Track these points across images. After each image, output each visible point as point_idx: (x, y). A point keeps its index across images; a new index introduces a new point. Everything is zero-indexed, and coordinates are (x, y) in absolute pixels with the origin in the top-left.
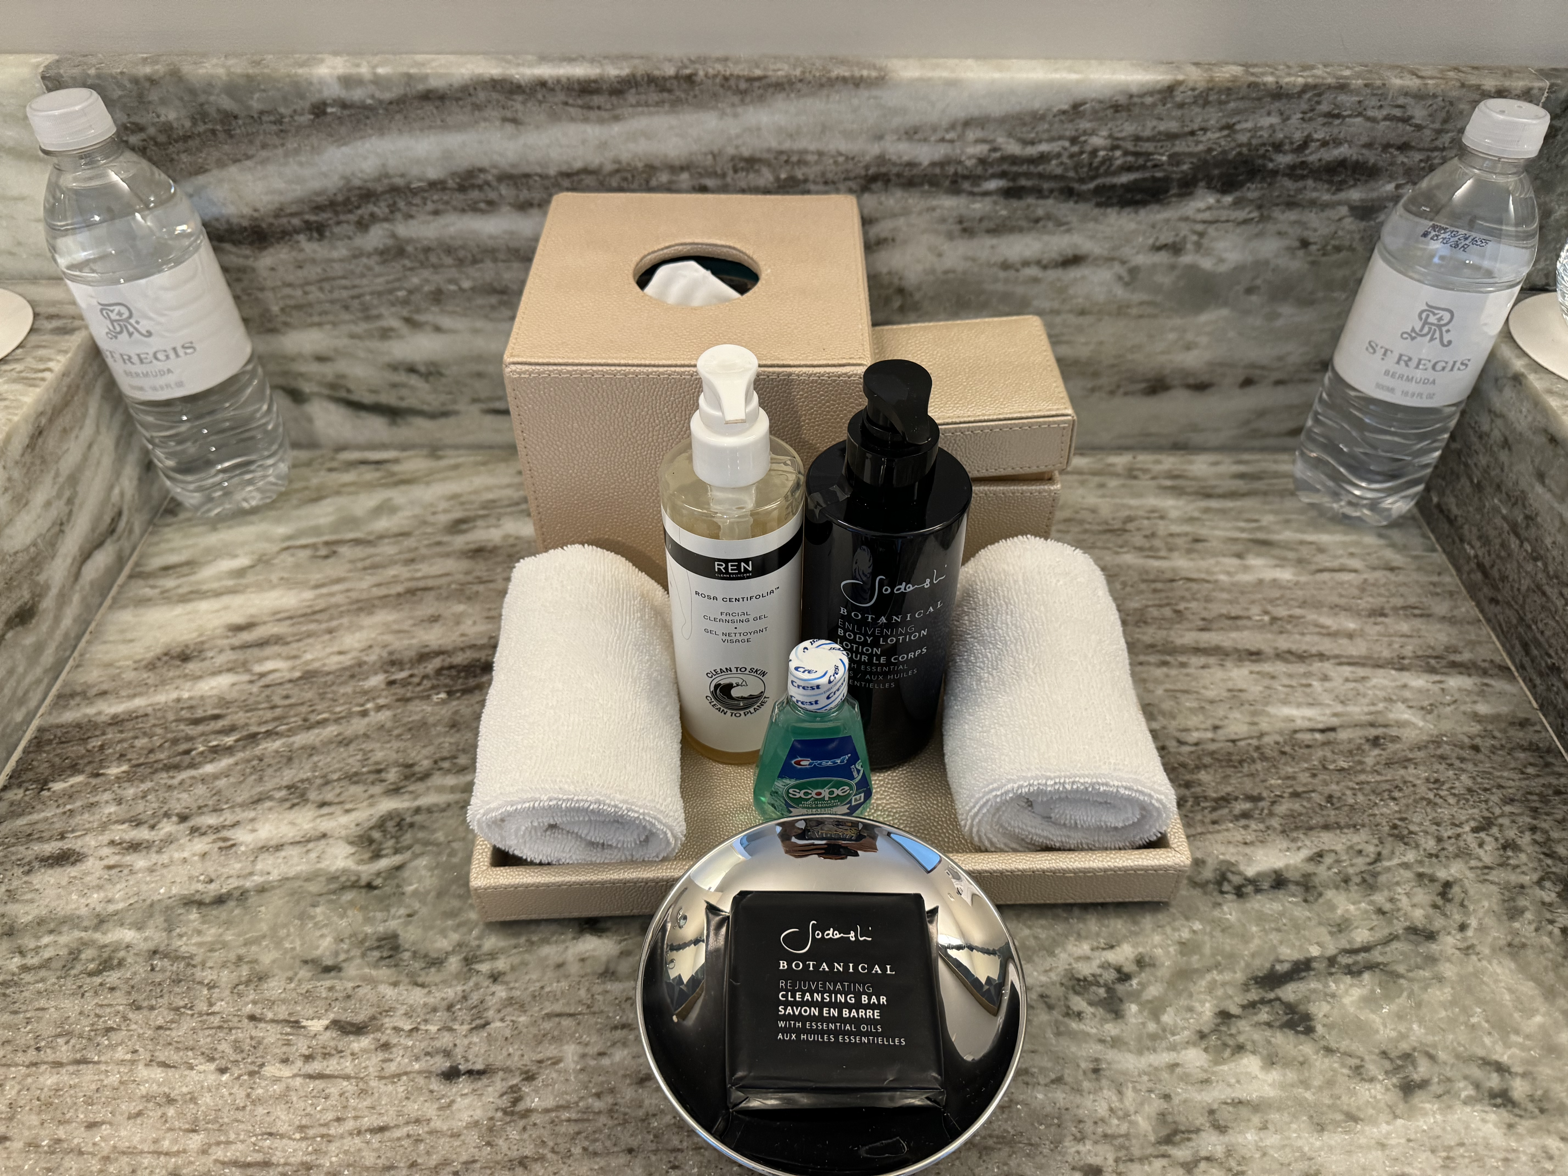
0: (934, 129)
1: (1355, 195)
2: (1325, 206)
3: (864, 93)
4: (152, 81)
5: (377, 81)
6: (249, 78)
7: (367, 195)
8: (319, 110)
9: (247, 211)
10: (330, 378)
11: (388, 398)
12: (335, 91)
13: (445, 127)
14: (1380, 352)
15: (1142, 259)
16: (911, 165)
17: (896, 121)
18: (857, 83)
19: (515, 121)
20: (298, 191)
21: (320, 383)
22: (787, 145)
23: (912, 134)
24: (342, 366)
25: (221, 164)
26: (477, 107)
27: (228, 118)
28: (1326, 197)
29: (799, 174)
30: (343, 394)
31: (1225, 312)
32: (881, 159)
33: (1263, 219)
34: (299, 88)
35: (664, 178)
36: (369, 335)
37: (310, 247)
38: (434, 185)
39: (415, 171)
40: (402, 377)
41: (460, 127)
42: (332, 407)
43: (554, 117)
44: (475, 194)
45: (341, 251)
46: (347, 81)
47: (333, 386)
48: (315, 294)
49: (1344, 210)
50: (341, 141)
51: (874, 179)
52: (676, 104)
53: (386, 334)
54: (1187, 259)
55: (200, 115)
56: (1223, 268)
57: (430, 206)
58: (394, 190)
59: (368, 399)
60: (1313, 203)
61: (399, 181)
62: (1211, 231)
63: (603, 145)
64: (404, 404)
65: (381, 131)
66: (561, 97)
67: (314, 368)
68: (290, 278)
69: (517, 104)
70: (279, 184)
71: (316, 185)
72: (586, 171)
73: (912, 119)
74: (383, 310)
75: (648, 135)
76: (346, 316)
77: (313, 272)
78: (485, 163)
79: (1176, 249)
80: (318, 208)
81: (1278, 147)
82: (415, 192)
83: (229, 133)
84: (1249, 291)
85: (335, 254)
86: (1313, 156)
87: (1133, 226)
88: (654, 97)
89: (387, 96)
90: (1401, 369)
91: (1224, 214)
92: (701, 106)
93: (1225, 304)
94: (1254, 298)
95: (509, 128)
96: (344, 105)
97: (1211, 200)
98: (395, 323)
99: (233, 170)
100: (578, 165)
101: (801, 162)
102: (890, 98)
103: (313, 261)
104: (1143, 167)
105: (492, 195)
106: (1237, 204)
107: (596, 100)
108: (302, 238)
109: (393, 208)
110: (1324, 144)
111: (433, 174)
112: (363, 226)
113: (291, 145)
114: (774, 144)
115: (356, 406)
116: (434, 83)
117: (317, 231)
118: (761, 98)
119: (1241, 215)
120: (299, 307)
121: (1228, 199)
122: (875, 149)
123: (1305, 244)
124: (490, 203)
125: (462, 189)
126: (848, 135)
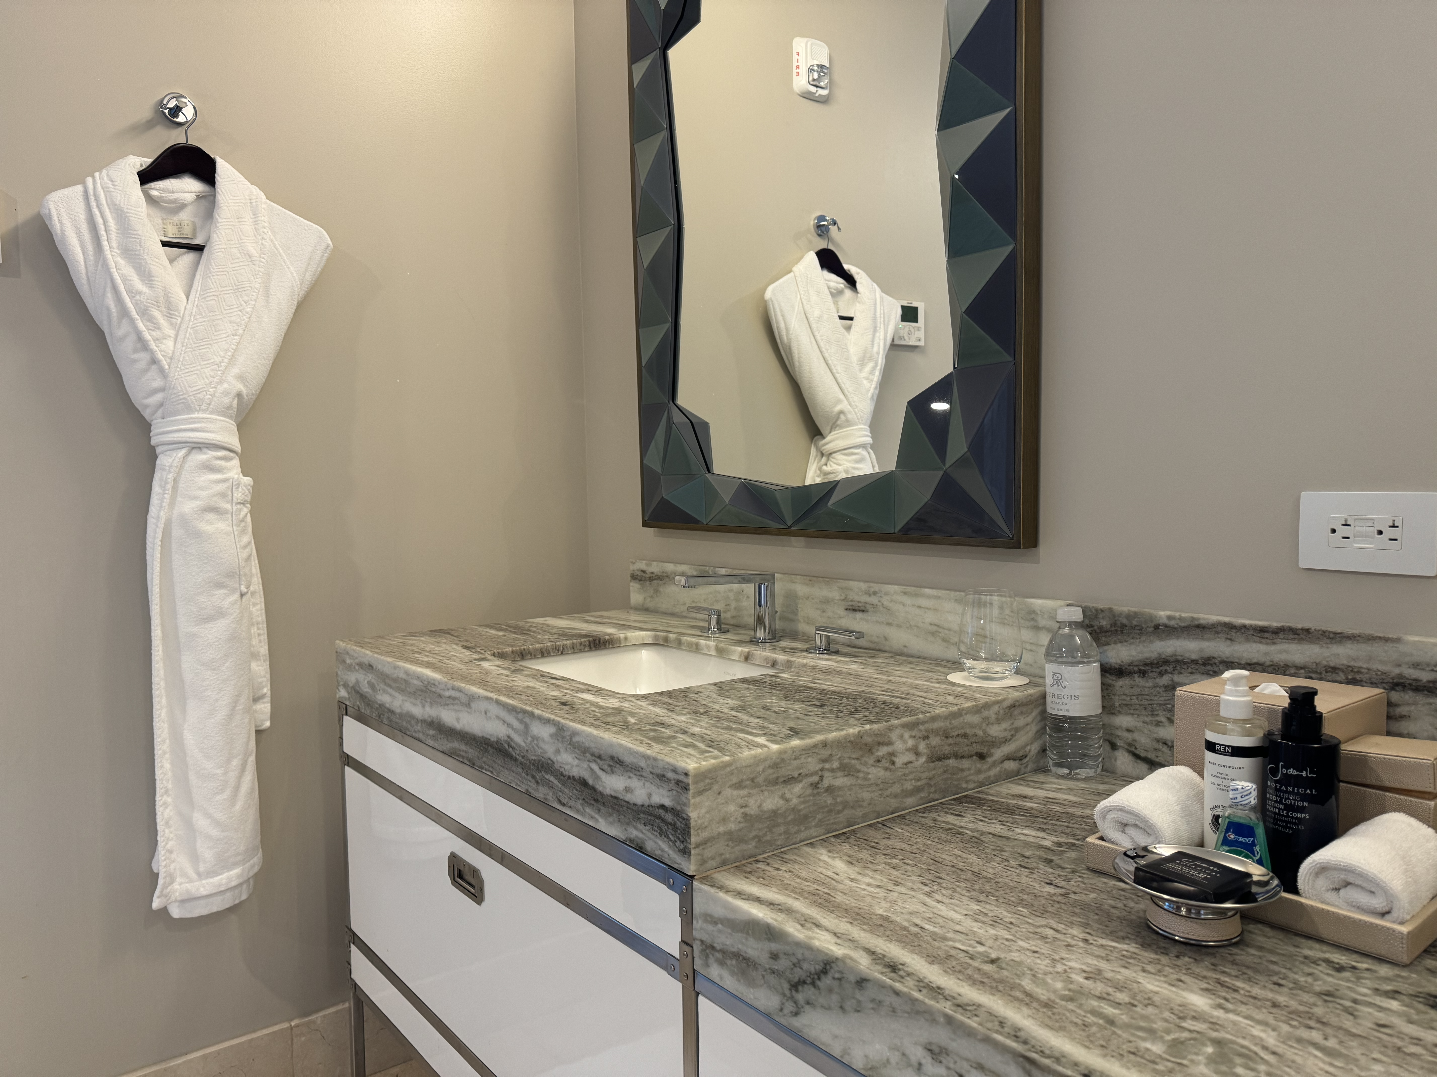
0: (1428, 665)
3: (1390, 645)
4: (1102, 611)
5: (1181, 619)
6: (1135, 613)
7: (1166, 662)
8: (1157, 627)
9: (1119, 662)
10: (1130, 740)
11: (1151, 756)
12: (1165, 621)
13: (1203, 639)
16: (1416, 680)
17: (1407, 659)
18: (1387, 640)
19: (1231, 640)
20: (1141, 657)
21: (1125, 742)
22: (1352, 664)
23: (1416, 666)
24: (1136, 736)
25: (1115, 643)
26: (1217, 633)
27: (1124, 626)
29: (1358, 677)
30: (1133, 749)
32: (1400, 676)
34: (1151, 618)
35: (1293, 671)
36: (1151, 723)
37: (1138, 680)
38: (1194, 662)
39: (1187, 655)
40: (1160, 746)
41: (1208, 640)
42: (1127, 754)
43: (1247, 640)
44: (1209, 667)
45: (1150, 684)
46: (1170, 618)
47: (1130, 745)
48: (1135, 701)
50: (1161, 639)
51: (1397, 684)
52: (1301, 640)
53: (1158, 724)
55: (1114, 624)
57: (1190, 670)
58: (1177, 661)
59: (1143, 754)
61: (1180, 658)
63: (1266, 654)
64: (1157, 760)
65: (1178, 638)
66: (1252, 632)
67: (1126, 734)
68: (1127, 692)
69: (1233, 633)
70: (1134, 653)
71: (1147, 655)
72: (1257, 664)
73: (1416, 659)
74: (1160, 713)
75: (1287, 652)
76: (1145, 713)
77: (1137, 691)
78: (1216, 655)
80: (1146, 665)
82: (1185, 663)
83: (1122, 632)
85: (1147, 685)
88: (1292, 636)
89: (1183, 625)
92: (1312, 642)
95: (1228, 642)
96: (1166, 626)
98: (1163, 719)
99: (1119, 645)
100: (1255, 661)
101: (1359, 672)
102: (1402, 648)
103: (1138, 686)
105: (1216, 669)
107: (1266, 635)
108: (1136, 675)
109: (1175, 669)
111: (1194, 657)
112: (1161, 674)
113: (1143, 638)
114: (1345, 662)
115: (1137, 756)
116: (1202, 622)
117: (1143, 673)
118: (1340, 642)
120: (1126, 705)
122: (1397, 671)
124: (1215, 672)
125: (1204, 664)
126: (1382, 662)
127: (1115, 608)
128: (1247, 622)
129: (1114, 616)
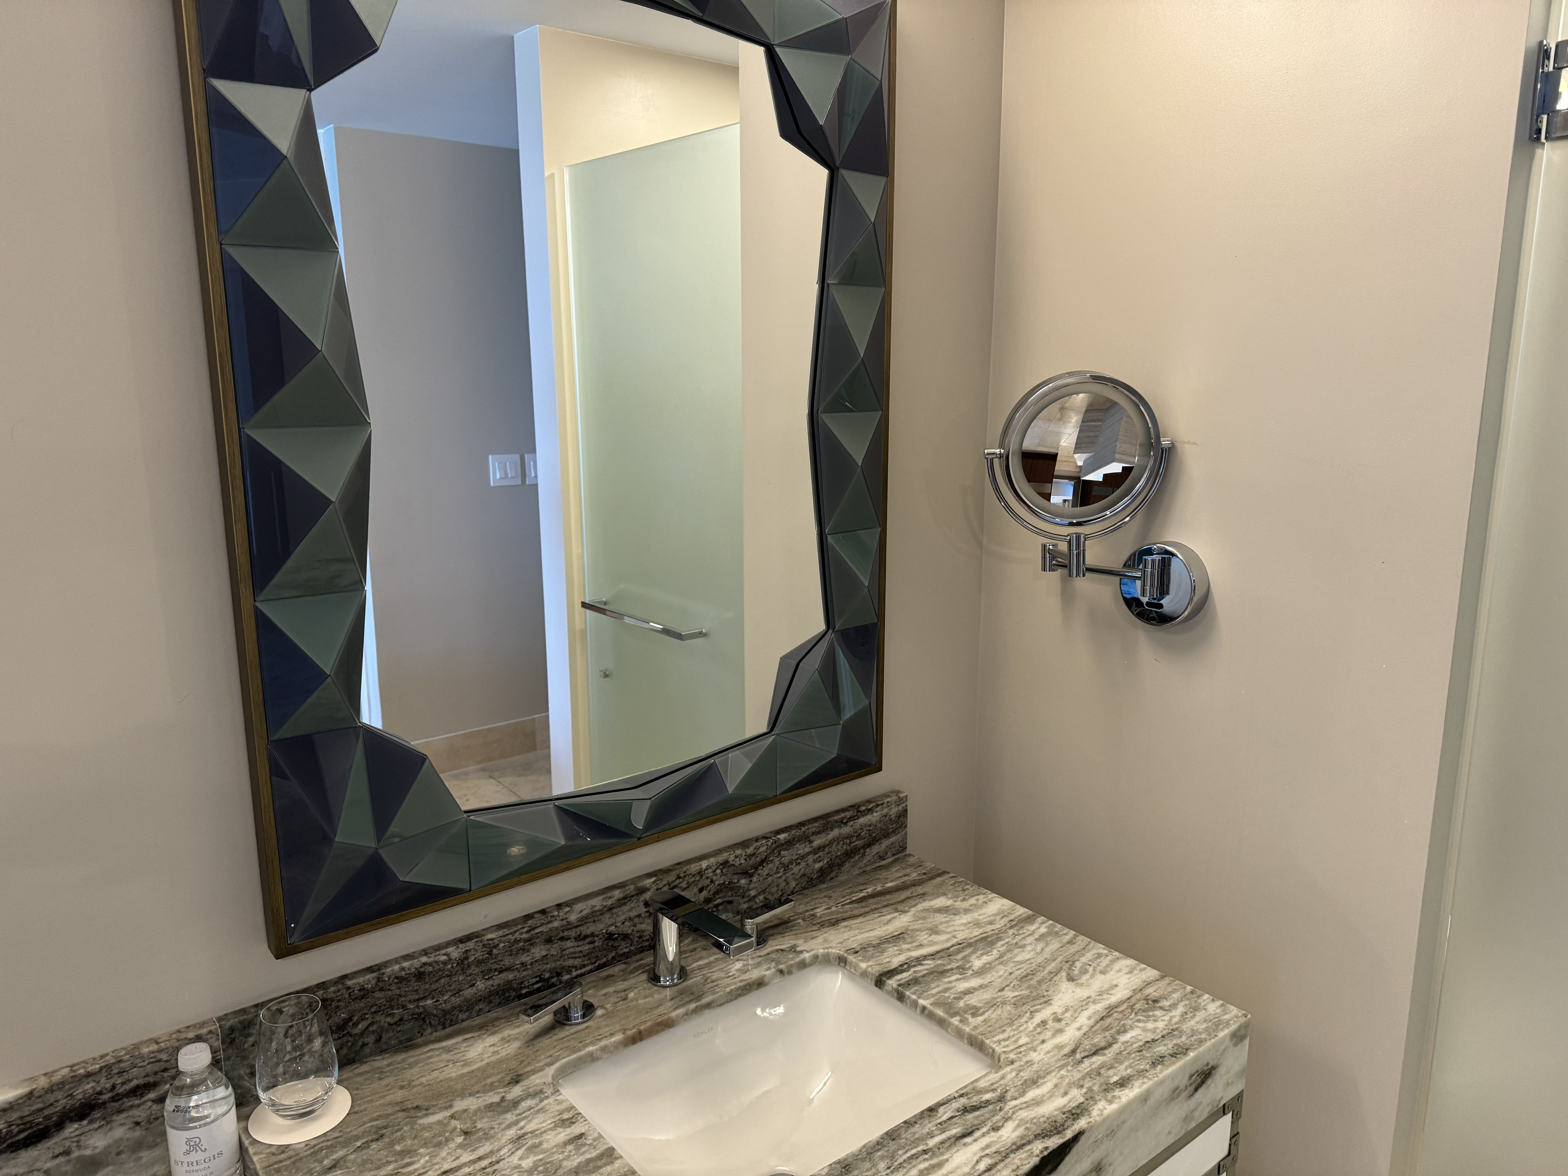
1: (152, 1095)
2: (138, 1106)
14: (180, 1163)
15: (49, 1165)
28: (137, 1102)
31: (110, 1168)
33: (108, 1123)
49: (150, 1103)
54: (75, 1154)
56: (97, 1151)
60: (132, 1107)
62: (82, 1137)
79: (67, 1153)
81: (100, 1093)
84: (118, 1154)
86: (121, 1090)
87: (37, 1153)
90: (191, 1168)
91: (86, 1129)
93: (108, 1165)
94: (123, 1156)
97: (76, 1126)
104: (31, 1127)
106: (90, 1122)
110: (123, 1084)
119: (96, 1125)
121: (85, 1122)
123: (137, 1124)
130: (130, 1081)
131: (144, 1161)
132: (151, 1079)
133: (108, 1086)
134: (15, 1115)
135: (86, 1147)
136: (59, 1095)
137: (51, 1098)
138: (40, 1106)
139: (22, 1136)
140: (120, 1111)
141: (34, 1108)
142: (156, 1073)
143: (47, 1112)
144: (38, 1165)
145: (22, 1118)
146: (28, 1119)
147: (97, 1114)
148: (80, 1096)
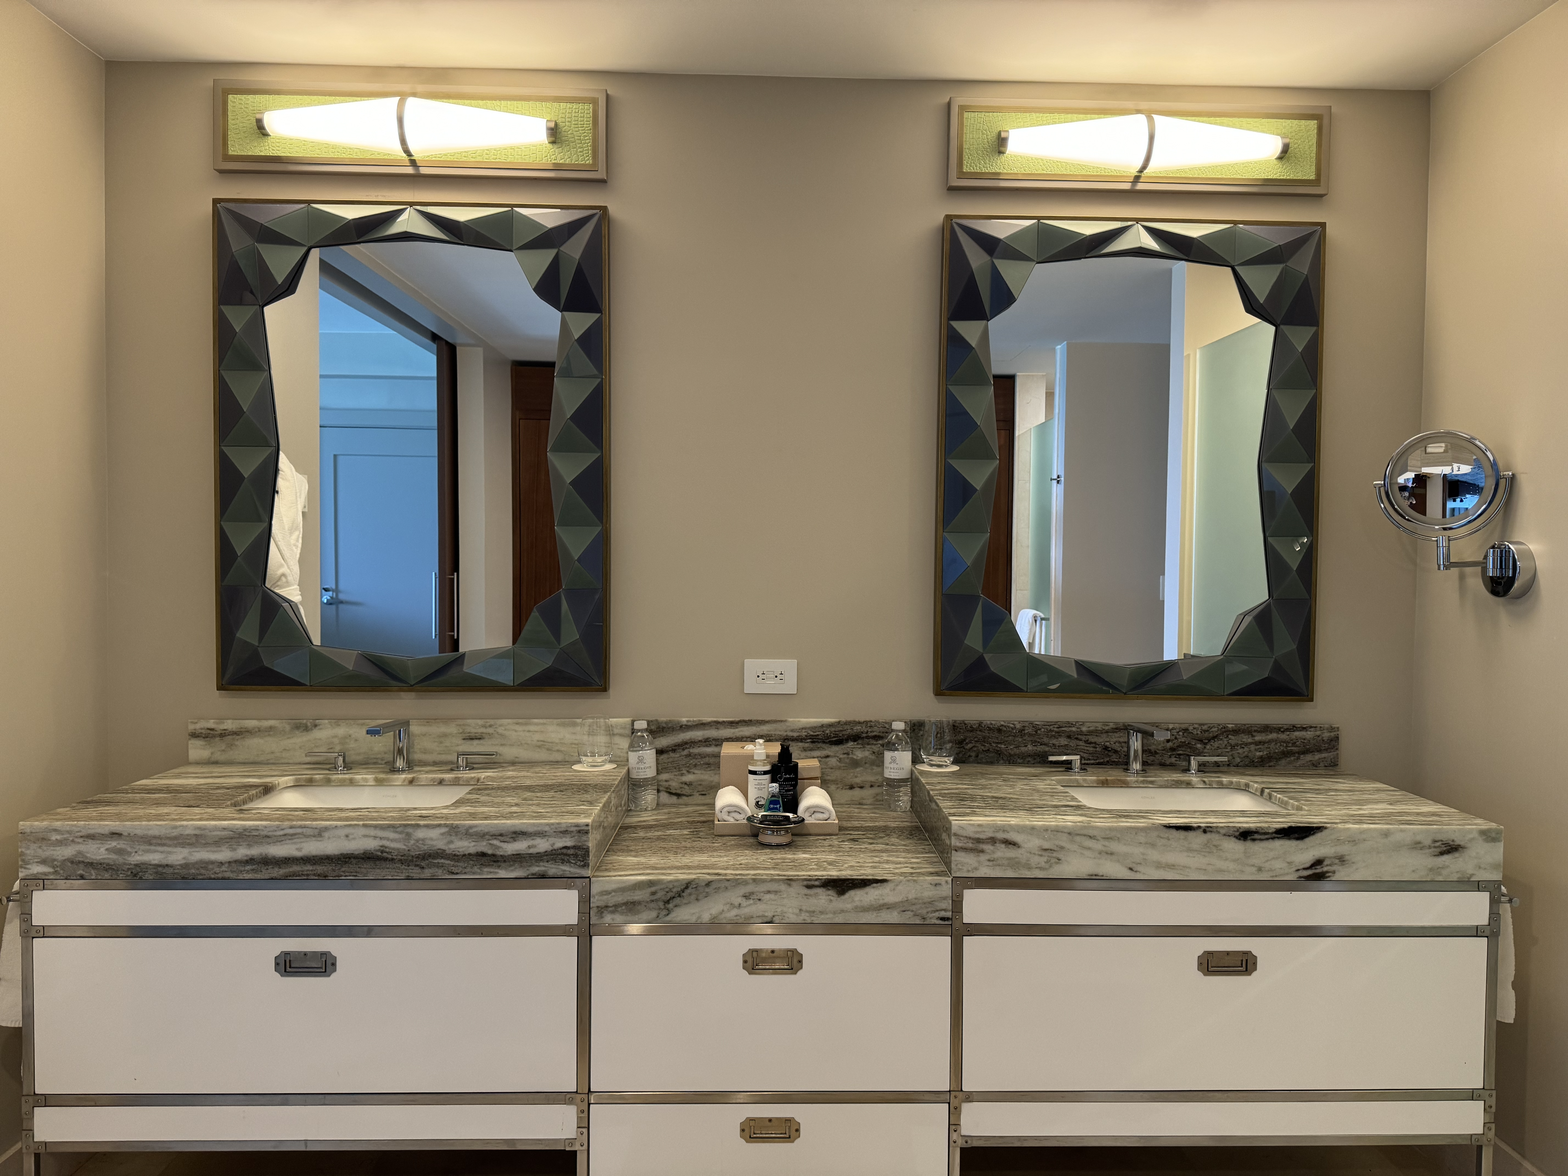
0: (796, 730)
1: (880, 742)
3: (783, 723)
4: (652, 721)
5: (693, 721)
6: (670, 720)
7: (686, 743)
8: (681, 727)
9: (661, 746)
10: (667, 786)
11: (678, 792)
12: (685, 723)
13: (704, 730)
15: (841, 756)
16: (792, 736)
17: (789, 728)
18: (782, 721)
19: (718, 728)
20: (673, 742)
21: (664, 787)
22: (769, 733)
23: (792, 731)
24: (670, 783)
25: (659, 737)
26: (711, 726)
27: (663, 728)
28: (875, 743)
29: (771, 738)
30: (669, 790)
31: (862, 768)
32: (787, 736)
33: (864, 747)
34: (679, 722)
35: (745, 739)
36: (679, 775)
37: (672, 755)
38: (700, 741)
39: (697, 738)
40: (683, 785)
41: (707, 730)
42: (665, 793)
43: (725, 728)
44: (707, 743)
45: (678, 755)
46: (688, 721)
47: (667, 788)
48: (670, 765)
49: (879, 745)
50: (684, 732)
51: (786, 739)
52: (748, 725)
53: (682, 775)
54: (851, 756)
55: (659, 727)
56: (858, 758)
57: (698, 745)
58: (692, 742)
59: (674, 791)
60: (873, 744)
61: (693, 740)
62: (854, 749)
63: (734, 733)
64: (682, 793)
65: (692, 730)
66: (727, 724)
67: (665, 783)
68: (666, 761)
69: (719, 725)
70: (669, 741)
71: (676, 741)
72: (730, 738)
73: (792, 728)
74: (683, 769)
75: (742, 731)
76: (675, 770)
77: (671, 760)
78: (710, 737)
79: (848, 754)
80: (676, 746)
81: (862, 733)
82: (695, 742)
83: (663, 731)
84: (866, 763)
85: (676, 756)
86: (870, 734)
87: (838, 749)
88: (744, 724)
89: (694, 724)
90: (896, 772)
91: (856, 746)
92: (753, 726)
93: (861, 767)
94: (867, 765)
95: (716, 730)
96: (686, 725)
97: (852, 743)
98: (684, 772)
99: (661, 738)
101: (771, 736)
102: (787, 724)
103: (671, 757)
104: (837, 737)
105: (711, 743)
106: (858, 744)
107: (733, 725)
108: (670, 752)
109: (690, 746)
110: (871, 732)
111: (700, 739)
112: (683, 750)
113: (674, 733)
114: (766, 733)
115: (671, 793)
116: (704, 722)
117: (674, 751)
118: (764, 724)
119: (859, 746)
120: (665, 768)
121: (856, 743)
122: (785, 734)
123: (874, 753)
124: (710, 745)
125: (705, 742)
126: (780, 731)
127: (658, 719)
128: (725, 720)
129: (659, 723)
130: (874, 732)
131: (874, 771)
132: (881, 734)
133: (865, 730)
134: (833, 729)
135: (855, 755)
136: (849, 727)
137: (846, 727)
138: (841, 729)
139: (834, 739)
140: (868, 744)
141: (840, 729)
142: (883, 732)
143: (844, 733)
144: (838, 755)
145: (835, 731)
146: (837, 733)
147: (860, 741)
148: (855, 731)
